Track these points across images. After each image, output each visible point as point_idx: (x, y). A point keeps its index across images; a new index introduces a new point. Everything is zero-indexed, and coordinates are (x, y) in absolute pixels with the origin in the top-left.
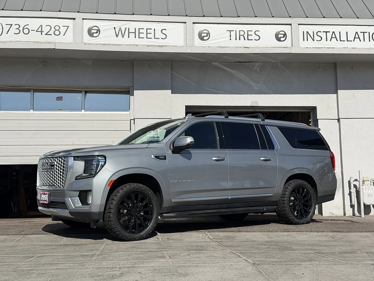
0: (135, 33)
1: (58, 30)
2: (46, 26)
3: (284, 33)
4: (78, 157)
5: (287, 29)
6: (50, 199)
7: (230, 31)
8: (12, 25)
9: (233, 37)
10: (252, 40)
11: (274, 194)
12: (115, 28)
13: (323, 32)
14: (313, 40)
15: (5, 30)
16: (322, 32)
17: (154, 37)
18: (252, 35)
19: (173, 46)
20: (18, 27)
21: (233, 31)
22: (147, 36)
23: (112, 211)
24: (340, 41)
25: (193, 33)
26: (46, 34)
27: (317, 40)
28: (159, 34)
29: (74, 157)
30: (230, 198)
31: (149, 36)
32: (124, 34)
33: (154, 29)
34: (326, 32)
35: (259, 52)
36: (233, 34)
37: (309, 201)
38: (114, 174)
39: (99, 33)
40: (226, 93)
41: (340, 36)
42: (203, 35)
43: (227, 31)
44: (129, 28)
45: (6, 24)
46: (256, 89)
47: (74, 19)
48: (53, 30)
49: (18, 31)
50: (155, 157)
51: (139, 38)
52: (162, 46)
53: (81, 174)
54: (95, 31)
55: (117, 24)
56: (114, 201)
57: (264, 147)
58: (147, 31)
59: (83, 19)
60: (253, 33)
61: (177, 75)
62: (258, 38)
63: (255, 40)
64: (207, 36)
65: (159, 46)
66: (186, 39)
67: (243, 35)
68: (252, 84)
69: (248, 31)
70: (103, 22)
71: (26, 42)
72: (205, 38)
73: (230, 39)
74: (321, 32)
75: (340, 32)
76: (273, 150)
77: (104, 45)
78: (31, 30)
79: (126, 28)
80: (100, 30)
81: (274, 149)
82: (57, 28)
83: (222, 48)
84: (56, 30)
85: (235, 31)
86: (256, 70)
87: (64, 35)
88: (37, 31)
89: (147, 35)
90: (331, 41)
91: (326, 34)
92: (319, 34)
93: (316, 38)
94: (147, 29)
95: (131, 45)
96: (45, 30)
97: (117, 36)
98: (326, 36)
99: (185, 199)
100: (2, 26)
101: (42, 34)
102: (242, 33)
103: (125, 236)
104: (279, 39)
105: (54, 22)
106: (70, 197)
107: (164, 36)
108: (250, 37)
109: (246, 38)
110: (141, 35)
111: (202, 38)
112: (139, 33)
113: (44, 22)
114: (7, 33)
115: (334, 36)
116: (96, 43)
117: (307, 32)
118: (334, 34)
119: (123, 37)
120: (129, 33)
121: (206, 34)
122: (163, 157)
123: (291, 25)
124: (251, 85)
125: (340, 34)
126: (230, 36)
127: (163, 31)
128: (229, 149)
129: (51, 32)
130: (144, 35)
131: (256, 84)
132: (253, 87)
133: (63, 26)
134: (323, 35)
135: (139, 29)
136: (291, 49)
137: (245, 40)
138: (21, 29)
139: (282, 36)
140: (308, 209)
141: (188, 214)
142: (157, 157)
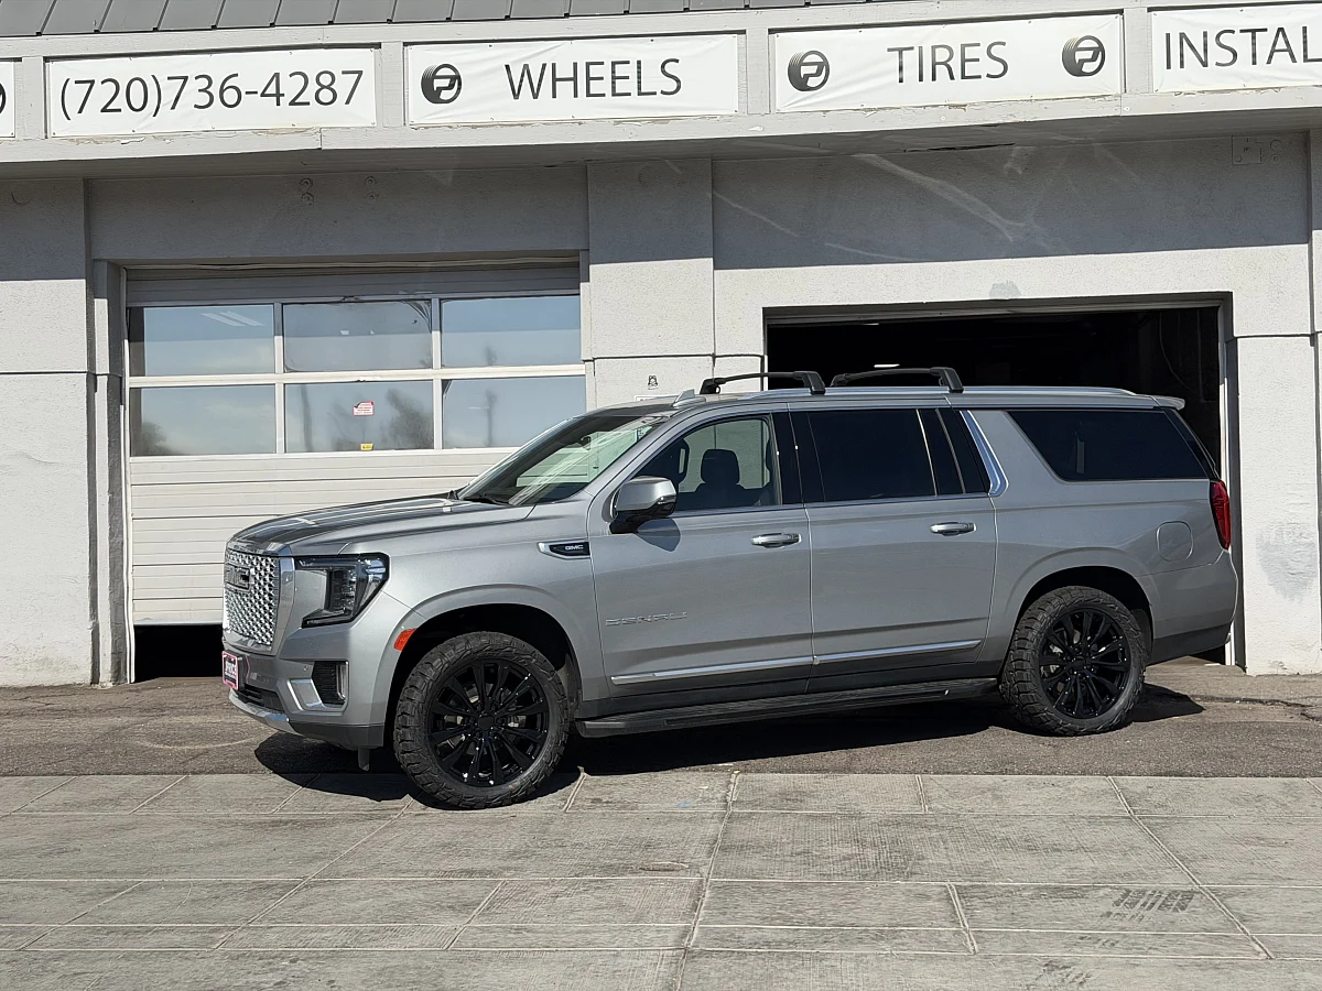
0: (574, 79)
1: (328, 87)
2: (291, 75)
3: (1096, 45)
4: (308, 558)
5: (1107, 29)
6: (244, 678)
7: (901, 51)
8: (186, 78)
9: (911, 72)
10: (979, 77)
11: (983, 640)
12: (507, 67)
13: (1242, 31)
14: (1205, 64)
15: (168, 98)
16: (1237, 31)
17: (639, 88)
18: (978, 60)
19: (703, 117)
20: (204, 83)
21: (912, 48)
22: (614, 88)
23: (411, 722)
24: (1306, 59)
25: (770, 68)
26: (293, 103)
27: (1217, 64)
28: (653, 80)
29: (297, 559)
30: (818, 660)
31: (621, 86)
32: (539, 85)
33: (639, 62)
34: (1254, 31)
35: (1001, 121)
36: (910, 59)
37: (1120, 655)
38: (413, 610)
39: (459, 89)
40: (905, 259)
41: (1305, 42)
42: (804, 70)
43: (889, 50)
44: (554, 65)
45: (169, 78)
46: (1010, 238)
47: (378, 46)
48: (313, 87)
49: (205, 99)
50: (551, 548)
51: (589, 95)
52: (664, 120)
53: (319, 611)
54: (446, 83)
55: (516, 55)
56: (416, 692)
57: (949, 487)
58: (613, 72)
59: (406, 44)
60: (980, 52)
61: (734, 205)
62: (999, 68)
63: (988, 76)
64: (818, 74)
65: (655, 120)
66: (744, 90)
67: (945, 63)
68: (995, 223)
69: (963, 47)
70: (470, 48)
71: (232, 134)
72: (812, 82)
73: (901, 81)
74: (1233, 32)
75: (1305, 29)
76: (985, 495)
77: (473, 127)
78: (247, 93)
79: (544, 66)
80: (458, 77)
81: (986, 489)
82: (325, 80)
83: (868, 114)
84: (323, 87)
85: (916, 50)
86: (1011, 171)
87: (348, 102)
88: (263, 95)
89: (613, 83)
90: (1269, 62)
91: (1254, 38)
92: (1224, 39)
93: (1216, 54)
94: (614, 64)
95: (560, 122)
96: (290, 87)
97: (516, 96)
98: (1254, 44)
99: (657, 674)
100: (157, 83)
101: (278, 104)
102: (942, 55)
103: (454, 795)
104: (1075, 69)
105: (312, 62)
106: (290, 680)
107: (671, 85)
108: (970, 69)
109: (957, 73)
110: (595, 87)
111: (800, 83)
112: (589, 79)
113: (284, 62)
114: (173, 108)
115: (1281, 44)
116: (448, 121)
117: (1182, 36)
118: (1284, 35)
119: (535, 96)
120: (555, 80)
121: (816, 67)
122: (577, 547)
123: (1121, 12)
124: (991, 225)
125: (1305, 37)
126: (901, 69)
127: (669, 68)
128: (816, 504)
129: (308, 96)
130: (603, 86)
131: (1011, 223)
132: (1001, 232)
133: (344, 73)
134: (1242, 43)
135: (588, 65)
136: (1118, 102)
137: (952, 78)
138: (215, 90)
139: (1089, 54)
140: (1116, 683)
141: (668, 721)
142: (558, 549)
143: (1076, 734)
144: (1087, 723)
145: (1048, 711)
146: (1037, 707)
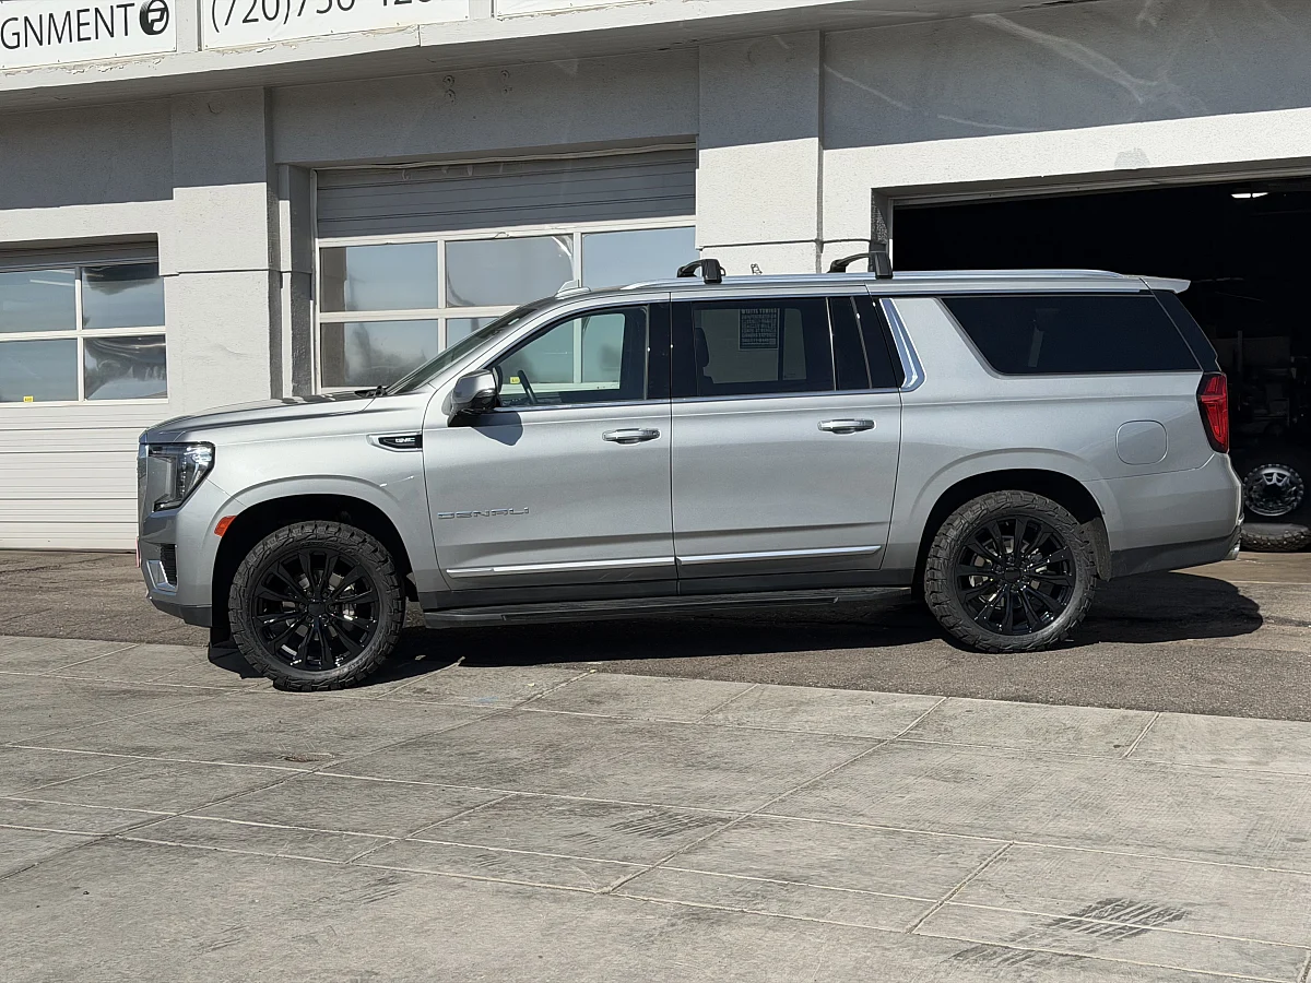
11: (885, 546)
15: (295, 5)
26: (398, 3)
29: (151, 446)
30: (680, 561)
38: (233, 498)
40: (1022, 130)
46: (1140, 99)
50: (381, 440)
61: (846, 79)
68: (1124, 83)
71: (346, 36)
76: (896, 389)
77: (553, 14)
81: (898, 383)
86: (1144, 23)
95: (632, 3)
99: (496, 569)
101: (386, 4)
114: (299, 15)
116: (530, 10)
122: (407, 440)
124: (1120, 86)
131: (1142, 82)
132: (1129, 93)
140: (1059, 599)
141: (507, 616)
142: (388, 442)
143: (1000, 651)
144: (1015, 640)
145: (966, 625)
146: (951, 621)
